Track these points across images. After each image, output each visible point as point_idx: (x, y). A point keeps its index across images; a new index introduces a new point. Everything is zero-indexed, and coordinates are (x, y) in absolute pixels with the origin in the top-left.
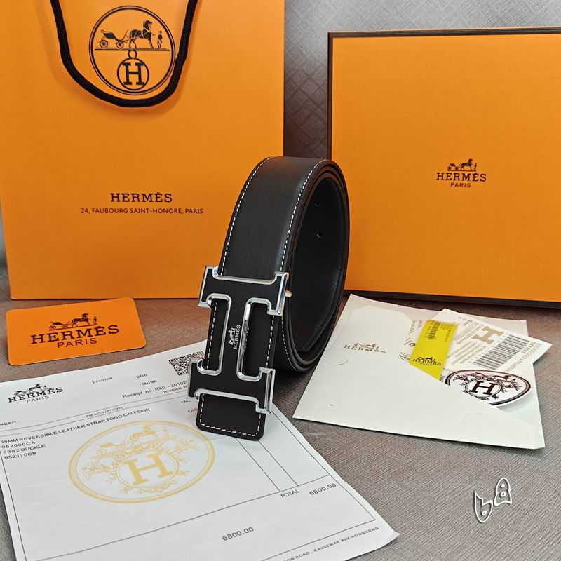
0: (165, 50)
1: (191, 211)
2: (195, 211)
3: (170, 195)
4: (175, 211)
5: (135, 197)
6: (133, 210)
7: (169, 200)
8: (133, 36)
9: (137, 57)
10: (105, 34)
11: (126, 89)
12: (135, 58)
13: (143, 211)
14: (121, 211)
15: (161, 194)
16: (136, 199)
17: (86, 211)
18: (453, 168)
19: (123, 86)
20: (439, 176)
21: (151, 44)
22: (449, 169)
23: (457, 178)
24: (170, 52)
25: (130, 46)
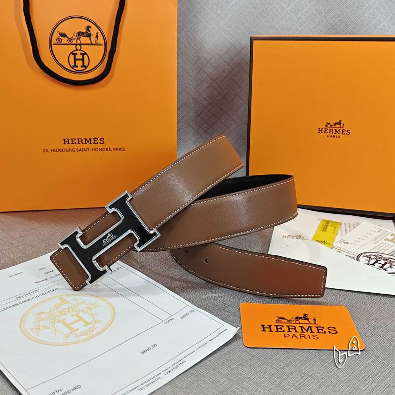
0: (100, 45)
1: (117, 149)
2: (120, 149)
3: (103, 139)
4: (107, 149)
5: (80, 140)
6: (79, 150)
7: (102, 142)
8: (79, 35)
9: (82, 49)
10: (60, 34)
11: (74, 70)
12: (80, 50)
13: (85, 150)
14: (70, 150)
15: (97, 139)
16: (80, 142)
17: (47, 151)
18: (329, 126)
19: (72, 68)
20: (320, 130)
21: (91, 40)
22: (326, 126)
23: (331, 132)
24: (104, 46)
25: (77, 42)
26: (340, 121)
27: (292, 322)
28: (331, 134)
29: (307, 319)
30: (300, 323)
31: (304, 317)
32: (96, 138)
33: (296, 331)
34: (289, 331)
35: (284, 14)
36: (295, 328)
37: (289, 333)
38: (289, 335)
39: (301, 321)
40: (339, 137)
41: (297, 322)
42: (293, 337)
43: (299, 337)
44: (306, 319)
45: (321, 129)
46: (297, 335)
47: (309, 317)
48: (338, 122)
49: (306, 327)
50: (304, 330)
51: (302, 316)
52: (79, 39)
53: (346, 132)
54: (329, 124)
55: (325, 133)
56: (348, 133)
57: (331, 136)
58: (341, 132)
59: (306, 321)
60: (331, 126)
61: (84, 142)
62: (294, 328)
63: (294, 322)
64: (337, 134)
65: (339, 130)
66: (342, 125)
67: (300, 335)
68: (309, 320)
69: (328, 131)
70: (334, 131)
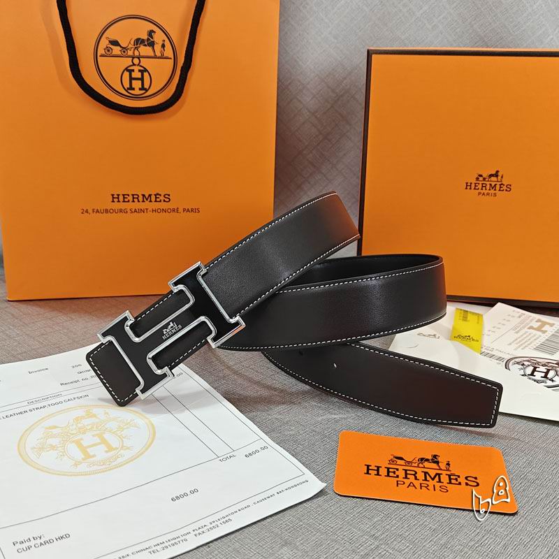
0: (167, 58)
1: (188, 211)
2: (192, 210)
3: (169, 195)
4: (174, 210)
5: (135, 197)
6: (133, 210)
7: (167, 200)
8: (137, 44)
10: (110, 41)
11: (128, 94)
12: (139, 65)
13: (142, 211)
14: (121, 211)
15: (160, 195)
16: (136, 200)
17: (87, 212)
18: (481, 179)
19: (127, 91)
20: (468, 186)
21: (154, 51)
22: (477, 179)
23: (484, 188)
24: (173, 60)
25: (134, 53)
27: (413, 465)
29: (437, 463)
30: (424, 467)
31: (432, 459)
32: (158, 194)
33: (416, 478)
34: (406, 477)
35: (413, 20)
36: (416, 473)
37: (405, 480)
38: (404, 483)
39: (426, 464)
41: (421, 465)
42: (409, 485)
43: (418, 486)
44: (434, 462)
45: (469, 184)
46: (417, 483)
47: (439, 459)
49: (432, 473)
50: (428, 478)
51: (430, 458)
54: (481, 176)
56: (509, 189)
59: (435, 466)
61: (141, 199)
62: (414, 473)
63: (416, 465)
64: (492, 191)
65: (496, 185)
67: (421, 484)
68: (440, 464)
69: (480, 186)
70: (488, 187)
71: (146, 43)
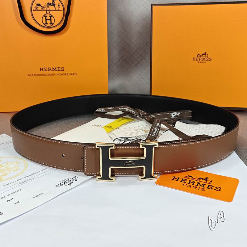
0: (61, 11)
1: (72, 74)
2: (73, 74)
3: (63, 68)
4: (66, 74)
5: (50, 69)
6: (49, 74)
7: (63, 70)
8: (48, 5)
9: (50, 13)
10: (37, 4)
11: (45, 26)
12: (49, 14)
13: (53, 75)
14: (44, 75)
16: (50, 70)
17: (30, 75)
18: (199, 56)
19: (44, 25)
20: (194, 59)
21: (55, 8)
22: (198, 56)
24: (63, 12)
25: (47, 9)
26: (205, 53)
28: (200, 61)
32: (59, 68)
40: (205, 62)
48: (204, 53)
52: (48, 7)
53: (209, 59)
54: (199, 55)
55: (197, 60)
56: (211, 59)
57: (200, 62)
58: (206, 59)
60: (200, 56)
61: (52, 69)
64: (204, 61)
65: (205, 58)
66: (206, 55)
69: (199, 59)
70: (202, 59)
71: (52, 5)
